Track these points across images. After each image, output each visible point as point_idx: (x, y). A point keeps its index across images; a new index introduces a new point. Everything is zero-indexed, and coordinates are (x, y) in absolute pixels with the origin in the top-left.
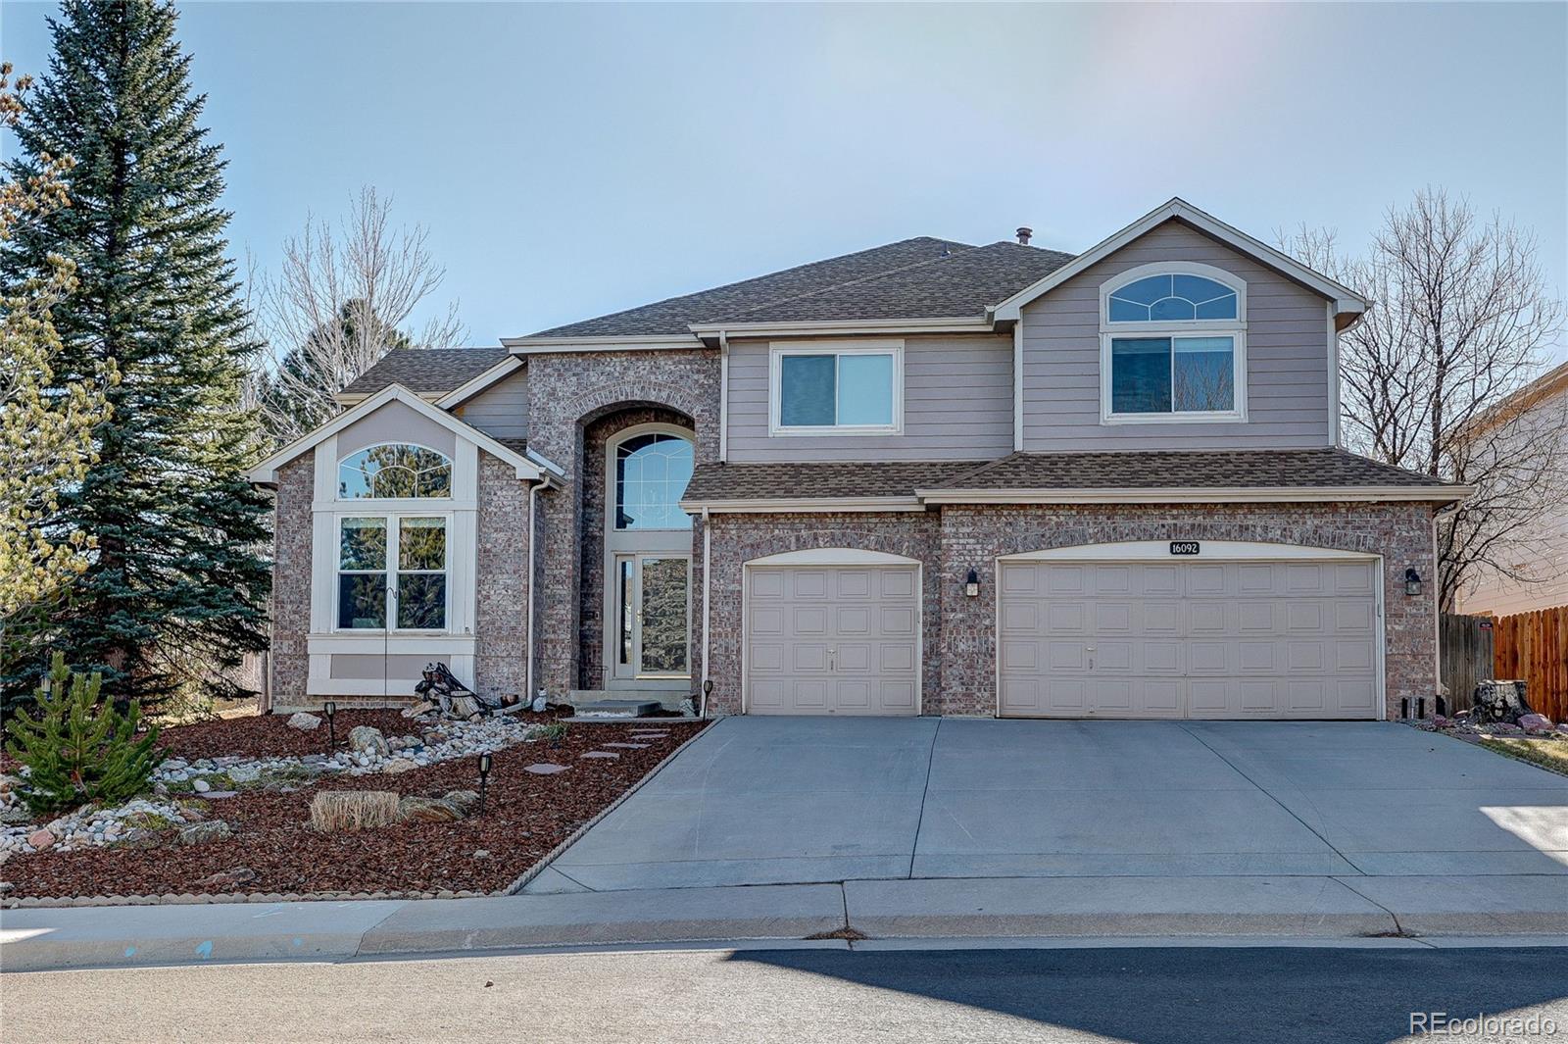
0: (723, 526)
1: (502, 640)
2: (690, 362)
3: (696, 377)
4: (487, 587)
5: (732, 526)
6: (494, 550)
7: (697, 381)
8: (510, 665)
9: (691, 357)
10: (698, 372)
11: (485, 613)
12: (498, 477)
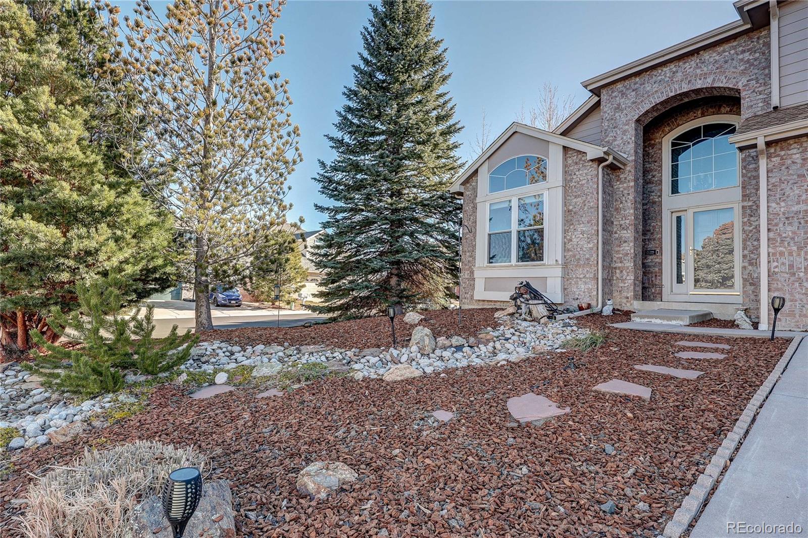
0: (783, 153)
1: (580, 267)
2: (734, 48)
3: (741, 57)
4: (570, 234)
5: (795, 151)
6: (574, 210)
7: (742, 60)
8: (586, 283)
9: (735, 44)
10: (743, 52)
11: (569, 250)
12: (576, 163)
